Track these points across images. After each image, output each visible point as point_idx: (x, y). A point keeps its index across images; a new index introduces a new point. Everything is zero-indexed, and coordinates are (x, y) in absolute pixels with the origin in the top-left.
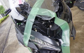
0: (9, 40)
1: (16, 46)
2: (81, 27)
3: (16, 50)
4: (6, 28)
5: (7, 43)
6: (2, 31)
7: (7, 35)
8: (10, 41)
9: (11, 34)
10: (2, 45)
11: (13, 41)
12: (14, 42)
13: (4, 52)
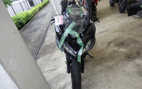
0: (47, 39)
1: (53, 48)
2: (130, 45)
3: (53, 52)
4: (45, 22)
5: (44, 42)
6: (39, 24)
7: (45, 32)
8: (48, 41)
9: (50, 33)
10: (38, 43)
11: (51, 42)
12: (52, 44)
13: (40, 51)
